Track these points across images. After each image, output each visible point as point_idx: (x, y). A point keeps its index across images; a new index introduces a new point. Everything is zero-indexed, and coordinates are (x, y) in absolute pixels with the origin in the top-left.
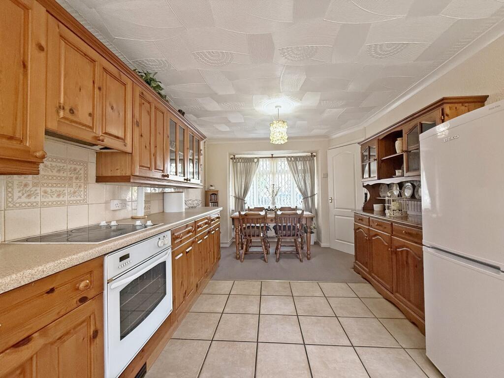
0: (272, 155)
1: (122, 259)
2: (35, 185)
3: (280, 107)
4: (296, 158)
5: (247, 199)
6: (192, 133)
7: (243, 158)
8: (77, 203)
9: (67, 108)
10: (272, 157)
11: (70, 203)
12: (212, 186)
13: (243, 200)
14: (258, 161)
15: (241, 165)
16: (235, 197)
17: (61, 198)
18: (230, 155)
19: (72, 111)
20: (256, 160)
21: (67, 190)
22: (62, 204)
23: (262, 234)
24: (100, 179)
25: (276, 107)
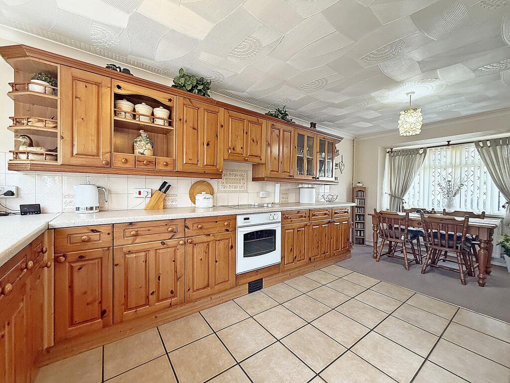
0: (449, 142)
1: (245, 219)
2: (226, 183)
3: (414, 93)
4: (495, 142)
5: (405, 198)
6: (324, 138)
7: (403, 151)
8: (243, 192)
9: (232, 148)
10: (448, 145)
11: (240, 192)
12: (359, 183)
13: (401, 199)
14: (425, 152)
15: (400, 158)
16: (391, 195)
17: (236, 189)
18: (385, 148)
19: (234, 149)
20: (421, 151)
21: (238, 185)
22: (236, 192)
23: (403, 237)
24: (254, 179)
25: (407, 94)
